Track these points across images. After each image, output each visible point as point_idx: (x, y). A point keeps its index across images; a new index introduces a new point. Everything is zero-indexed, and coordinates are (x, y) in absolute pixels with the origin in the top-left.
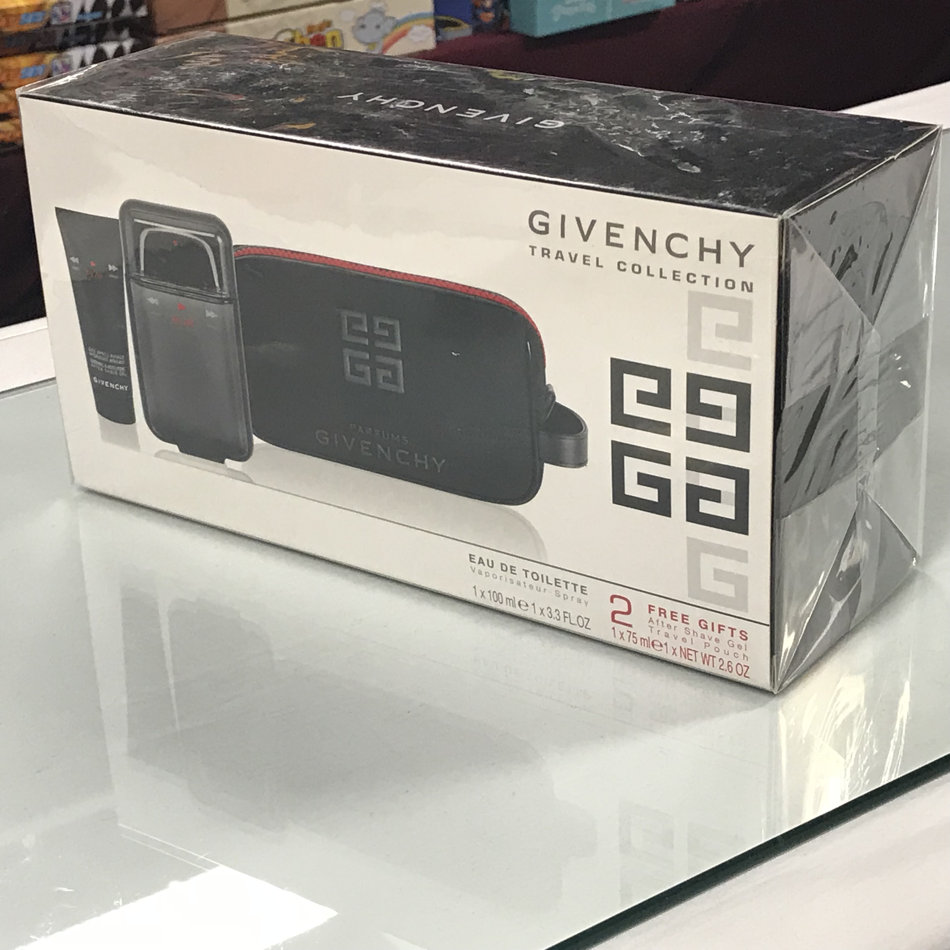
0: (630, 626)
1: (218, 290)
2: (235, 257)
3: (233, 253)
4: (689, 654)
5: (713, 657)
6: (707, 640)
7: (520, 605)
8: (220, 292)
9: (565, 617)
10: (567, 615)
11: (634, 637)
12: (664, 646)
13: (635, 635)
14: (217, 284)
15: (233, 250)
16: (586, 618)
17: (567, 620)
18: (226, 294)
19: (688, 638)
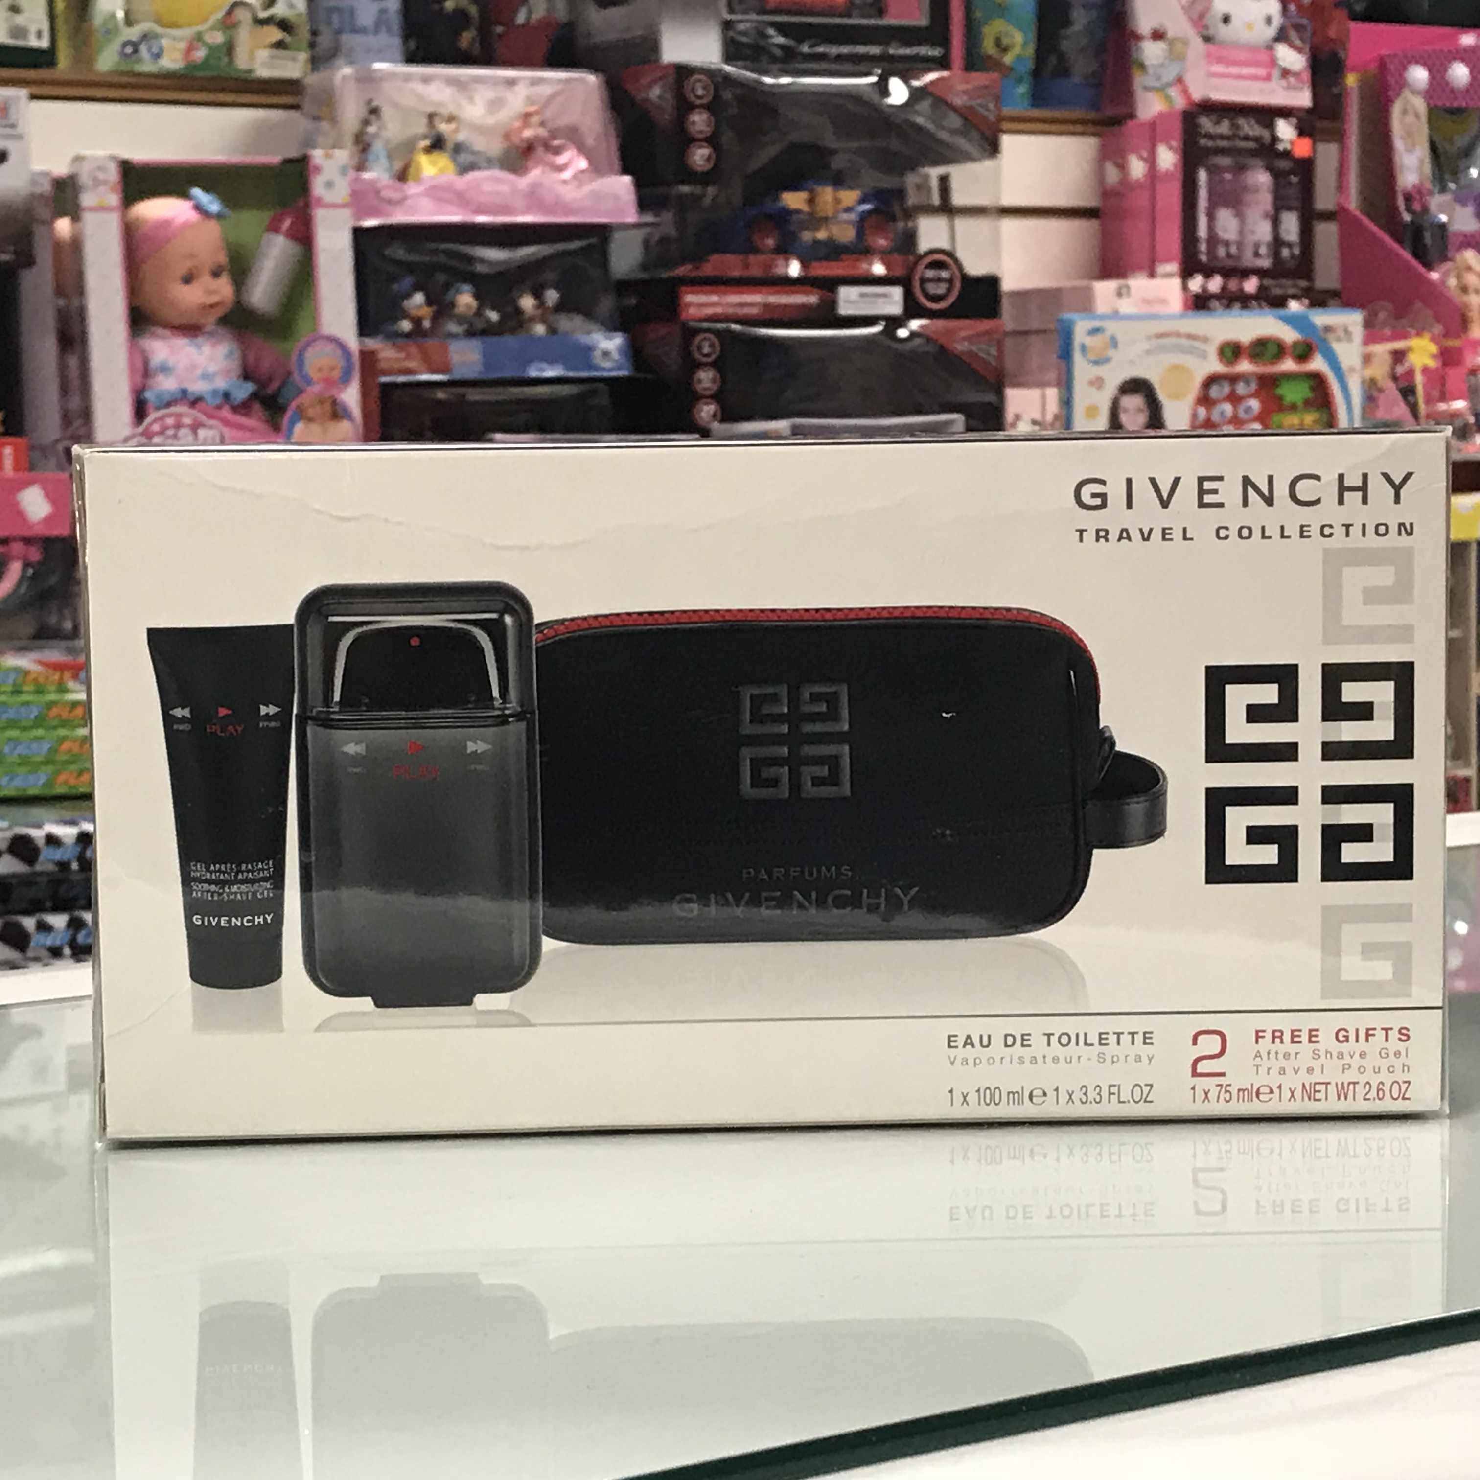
0: (1223, 1074)
1: (497, 703)
2: (537, 642)
3: (534, 638)
4: (1315, 1091)
5: (1355, 1083)
6: (1347, 1060)
7: (1031, 1097)
8: (502, 706)
9: (1110, 1094)
10: (1113, 1090)
11: (1226, 1091)
12: (1276, 1091)
13: (1228, 1088)
14: (496, 693)
15: (534, 631)
16: (1146, 1085)
17: (1114, 1098)
18: (513, 706)
19: (1316, 1065)
